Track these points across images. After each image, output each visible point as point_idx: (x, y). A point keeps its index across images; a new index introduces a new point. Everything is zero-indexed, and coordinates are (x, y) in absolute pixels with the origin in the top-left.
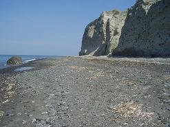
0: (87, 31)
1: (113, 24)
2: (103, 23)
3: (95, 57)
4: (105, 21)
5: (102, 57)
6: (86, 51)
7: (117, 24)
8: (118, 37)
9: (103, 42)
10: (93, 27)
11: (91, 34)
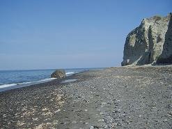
0: (128, 40)
1: (155, 31)
2: (144, 30)
3: (138, 67)
4: (147, 28)
5: (146, 65)
6: (128, 61)
7: (160, 30)
8: (162, 44)
9: (146, 50)
10: (134, 35)
11: (133, 43)
